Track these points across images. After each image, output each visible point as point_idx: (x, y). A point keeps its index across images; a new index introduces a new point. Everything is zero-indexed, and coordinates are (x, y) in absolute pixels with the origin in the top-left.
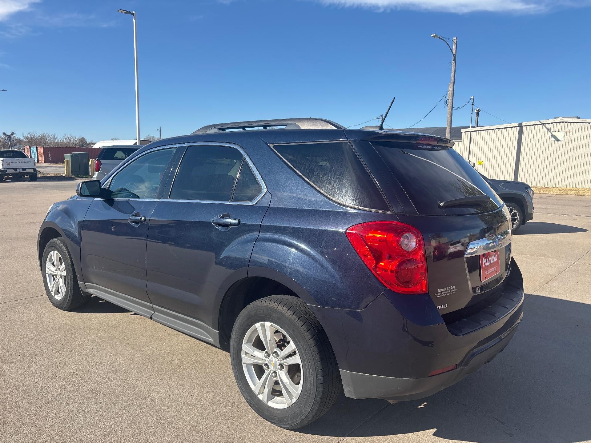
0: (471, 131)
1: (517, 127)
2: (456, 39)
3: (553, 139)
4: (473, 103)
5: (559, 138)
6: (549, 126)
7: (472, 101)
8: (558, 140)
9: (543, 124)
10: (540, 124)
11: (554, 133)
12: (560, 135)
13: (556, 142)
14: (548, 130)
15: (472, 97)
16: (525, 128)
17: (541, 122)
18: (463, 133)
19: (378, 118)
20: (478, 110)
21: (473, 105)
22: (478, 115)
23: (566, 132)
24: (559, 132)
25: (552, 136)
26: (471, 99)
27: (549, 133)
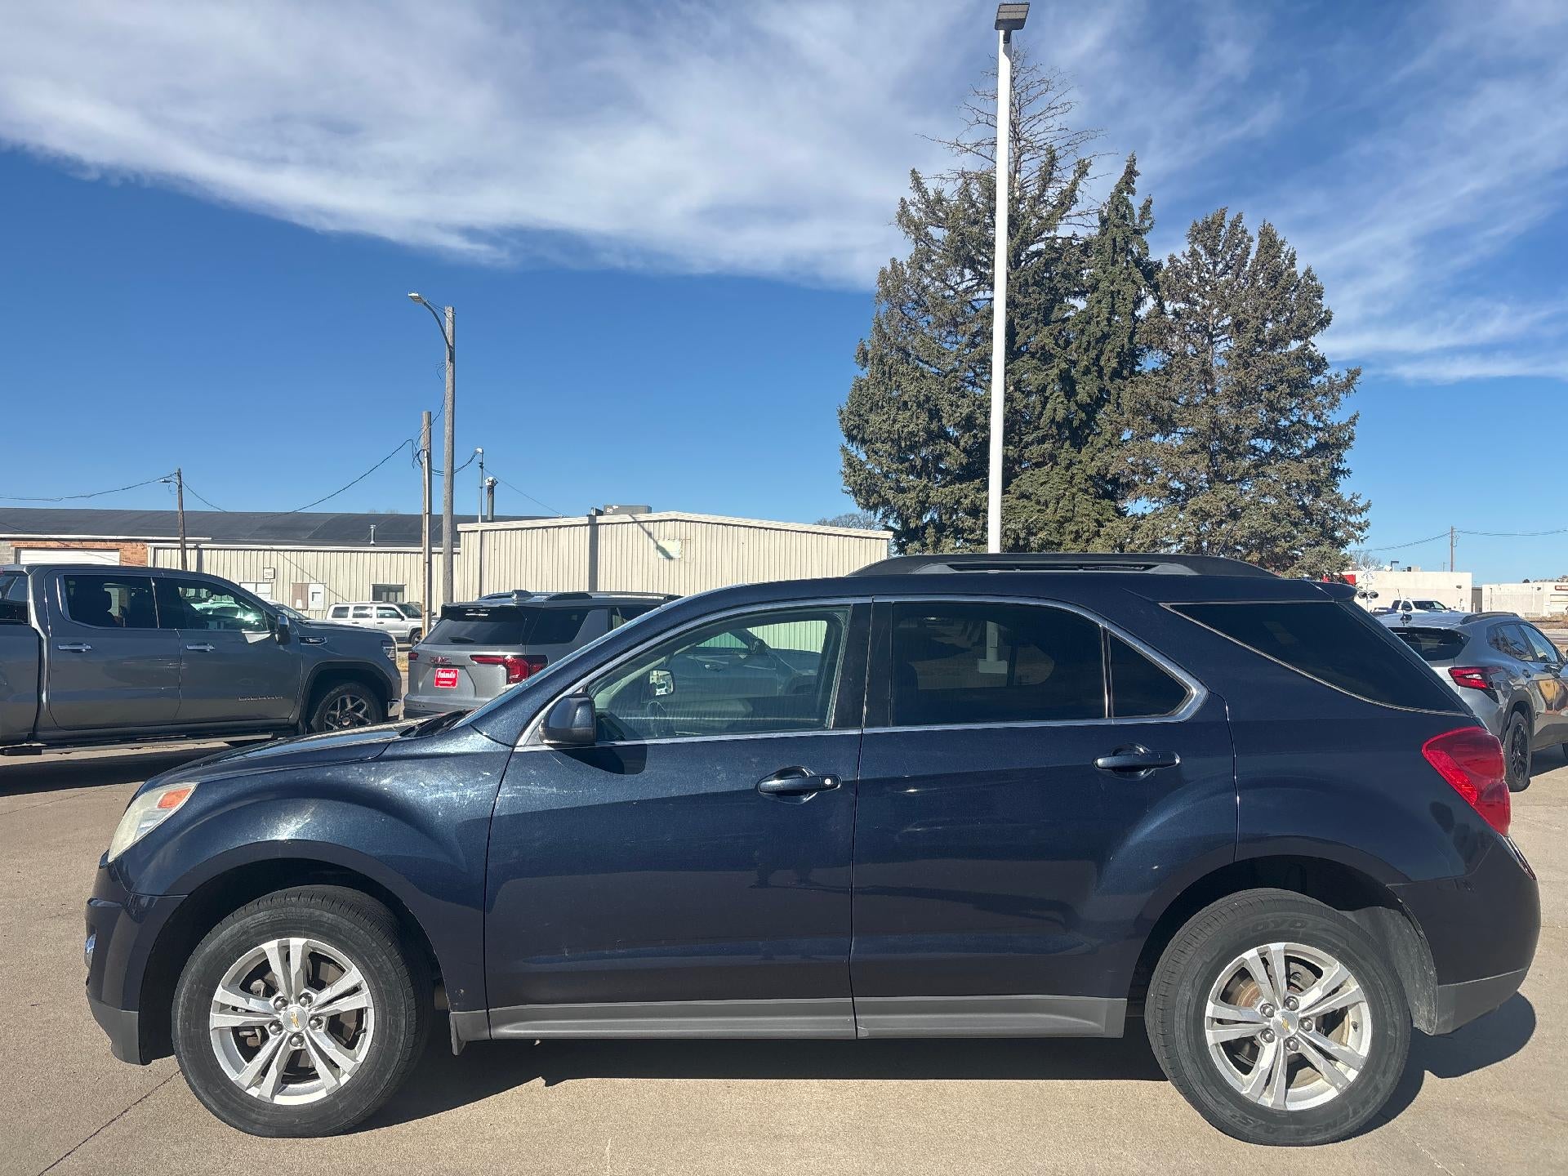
0: (482, 531)
1: (586, 525)
2: (451, 310)
3: (660, 555)
4: (482, 463)
5: (672, 554)
6: (650, 527)
7: (478, 459)
8: (670, 558)
9: (639, 522)
10: (633, 522)
11: (661, 543)
12: (673, 548)
13: (667, 561)
14: (650, 534)
15: (480, 450)
16: (601, 529)
17: (633, 518)
18: (462, 534)
19: (167, 479)
20: (493, 481)
21: (482, 467)
22: (493, 492)
23: (684, 541)
24: (670, 541)
25: (657, 548)
26: (476, 453)
27: (651, 541)
